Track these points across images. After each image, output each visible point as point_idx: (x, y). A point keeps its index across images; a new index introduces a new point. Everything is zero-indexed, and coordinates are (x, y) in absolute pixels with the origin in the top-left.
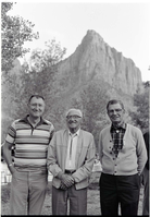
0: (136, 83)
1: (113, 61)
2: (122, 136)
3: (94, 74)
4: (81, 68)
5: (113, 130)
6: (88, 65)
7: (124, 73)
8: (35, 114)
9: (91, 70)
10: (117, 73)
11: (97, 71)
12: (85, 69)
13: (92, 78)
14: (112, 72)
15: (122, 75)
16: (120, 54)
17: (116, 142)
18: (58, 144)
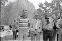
0: (33, 9)
1: (27, 3)
2: (49, 20)
3: (22, 7)
4: (18, 5)
5: (46, 19)
6: (20, 4)
7: (30, 7)
8: (25, 15)
9: (21, 6)
10: (28, 7)
11: (23, 6)
12: (19, 5)
13: (21, 8)
14: (27, 6)
16: (29, 1)
17: (47, 21)
18: (33, 22)
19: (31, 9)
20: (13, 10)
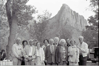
1: (74, 17)
3: (66, 23)
4: (60, 20)
12: (62, 21)
13: (65, 25)
14: (74, 22)
15: (79, 23)
16: (77, 13)
19: (81, 26)
20: (49, 29)
